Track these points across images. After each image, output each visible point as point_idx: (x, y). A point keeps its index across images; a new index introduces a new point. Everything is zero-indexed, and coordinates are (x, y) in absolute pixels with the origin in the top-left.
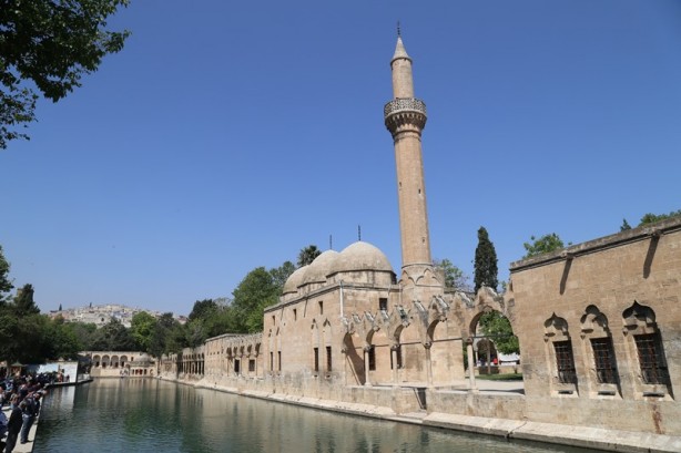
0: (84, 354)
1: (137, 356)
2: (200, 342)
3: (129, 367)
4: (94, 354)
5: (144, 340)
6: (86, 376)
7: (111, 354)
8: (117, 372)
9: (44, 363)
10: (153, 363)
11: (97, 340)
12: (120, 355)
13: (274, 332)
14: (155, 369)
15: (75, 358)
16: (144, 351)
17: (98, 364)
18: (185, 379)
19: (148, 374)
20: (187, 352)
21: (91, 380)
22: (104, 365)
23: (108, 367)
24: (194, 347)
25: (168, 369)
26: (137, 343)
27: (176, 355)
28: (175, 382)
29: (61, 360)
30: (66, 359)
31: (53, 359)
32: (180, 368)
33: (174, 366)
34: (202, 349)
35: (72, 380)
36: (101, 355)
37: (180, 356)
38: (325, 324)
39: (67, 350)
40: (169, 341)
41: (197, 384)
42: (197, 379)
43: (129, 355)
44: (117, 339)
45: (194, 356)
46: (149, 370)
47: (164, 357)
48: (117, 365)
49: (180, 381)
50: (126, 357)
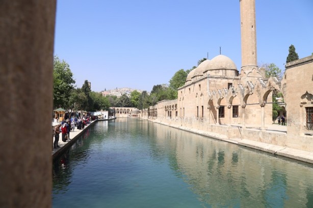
0: (111, 108)
1: (134, 109)
2: (155, 104)
3: (130, 113)
4: (116, 108)
5: (136, 103)
6: (113, 117)
7: (123, 108)
8: (126, 115)
9: (95, 111)
10: (140, 112)
11: (117, 102)
12: (127, 108)
13: (182, 99)
14: (141, 114)
15: (107, 109)
16: (136, 107)
17: (118, 112)
18: (151, 119)
19: (138, 117)
20: (151, 107)
21: (115, 118)
22: (121, 113)
23: (122, 113)
24: (153, 106)
25: (145, 115)
26: (133, 104)
27: (147, 109)
28: (147, 120)
29: (102, 110)
30: (104, 110)
31: (99, 109)
32: (149, 115)
33: (147, 113)
34: (156, 106)
36: (119, 108)
37: (149, 109)
38: (201, 95)
39: (104, 106)
40: (144, 103)
41: (154, 121)
42: (155, 119)
43: (130, 109)
44: (125, 102)
45: (153, 110)
46: (138, 115)
47: (143, 110)
48: (126, 113)
49: (149, 120)
50: (129, 110)
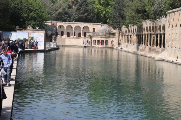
0: (49, 23)
1: (99, 27)
2: (160, 13)
3: (91, 37)
4: (58, 24)
6: (53, 45)
7: (74, 25)
8: (80, 42)
9: (15, 31)
10: (114, 34)
11: (60, 10)
12: (82, 25)
14: (115, 40)
15: (42, 27)
16: (105, 22)
17: (62, 34)
18: (145, 51)
19: (109, 45)
20: (147, 24)
21: (57, 49)
22: (68, 35)
23: (72, 36)
24: (155, 19)
25: (128, 41)
26: (98, 15)
27: (136, 27)
28: (135, 53)
29: (30, 28)
30: (34, 28)
31: (22, 27)
32: (140, 40)
33: (134, 38)
34: (163, 21)
35: (41, 47)
36: (65, 25)
37: (140, 28)
39: (34, 19)
40: (129, 13)
41: (157, 57)
42: (158, 52)
43: (90, 26)
44: (78, 9)
45: (154, 29)
46: (109, 40)
47: (124, 29)
48: (80, 35)
49: (140, 53)
50: (87, 28)
